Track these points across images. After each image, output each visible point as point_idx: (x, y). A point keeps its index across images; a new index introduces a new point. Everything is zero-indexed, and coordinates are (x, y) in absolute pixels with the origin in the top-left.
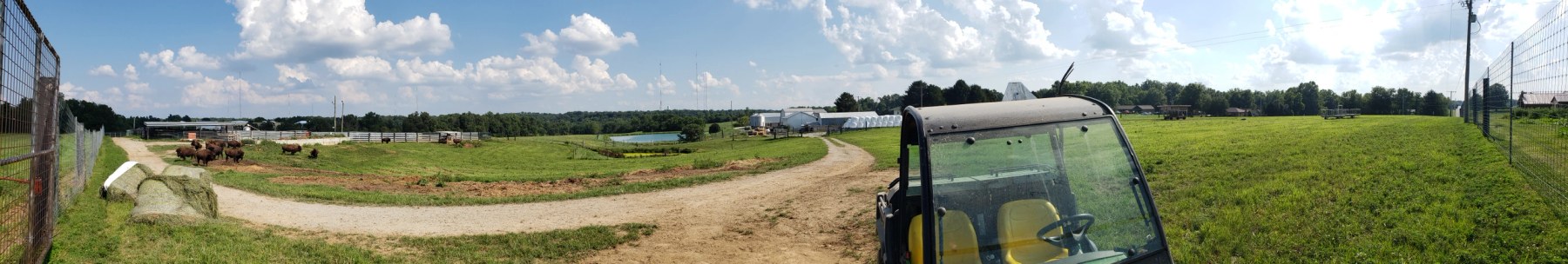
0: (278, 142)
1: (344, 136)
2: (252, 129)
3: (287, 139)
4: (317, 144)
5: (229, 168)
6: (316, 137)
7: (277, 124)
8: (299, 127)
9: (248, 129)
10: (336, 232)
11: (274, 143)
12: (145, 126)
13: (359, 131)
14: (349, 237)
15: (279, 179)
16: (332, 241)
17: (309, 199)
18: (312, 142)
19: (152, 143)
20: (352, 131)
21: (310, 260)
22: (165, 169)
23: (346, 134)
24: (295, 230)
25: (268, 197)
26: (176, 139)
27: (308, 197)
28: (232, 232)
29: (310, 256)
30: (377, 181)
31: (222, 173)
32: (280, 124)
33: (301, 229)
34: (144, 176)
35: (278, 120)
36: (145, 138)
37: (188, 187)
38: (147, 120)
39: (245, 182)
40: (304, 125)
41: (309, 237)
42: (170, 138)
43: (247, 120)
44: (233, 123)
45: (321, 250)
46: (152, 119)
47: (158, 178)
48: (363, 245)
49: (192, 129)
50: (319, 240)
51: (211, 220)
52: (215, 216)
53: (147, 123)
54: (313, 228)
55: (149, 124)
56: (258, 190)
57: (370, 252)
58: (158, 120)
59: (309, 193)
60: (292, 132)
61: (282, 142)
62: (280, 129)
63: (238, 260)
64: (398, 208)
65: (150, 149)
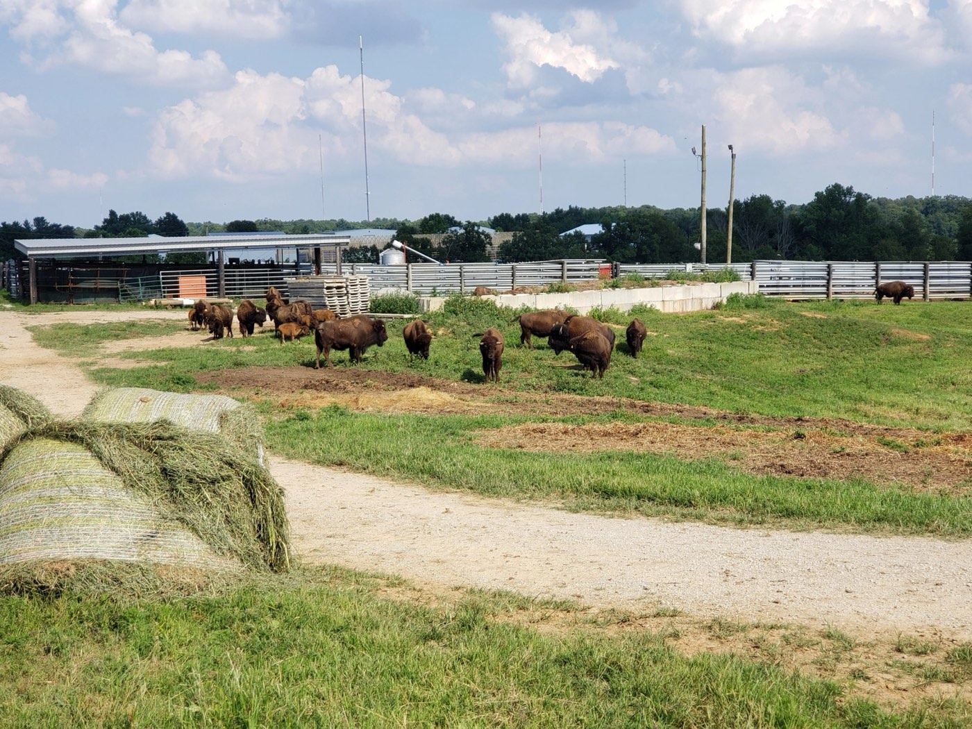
0: (502, 301)
1: (735, 278)
2: (411, 258)
3: (535, 291)
4: (640, 310)
5: (328, 399)
6: (640, 282)
7: (499, 238)
8: (578, 248)
9: (396, 258)
10: (707, 616)
11: (490, 306)
12: (20, 256)
13: (790, 256)
14: (754, 634)
15: (508, 436)
16: (693, 646)
17: (613, 501)
18: (622, 300)
19: (50, 318)
20: (765, 256)
21: (611, 707)
22: (93, 402)
23: (743, 267)
24: (563, 607)
25: (470, 498)
26: (135, 302)
27: (608, 493)
28: (339, 617)
29: (614, 693)
30: (858, 444)
31: (303, 418)
32: (508, 237)
33: (584, 602)
34: (19, 428)
35: (502, 223)
36: (22, 299)
37: (174, 460)
38: (26, 233)
39: (384, 445)
40: (595, 238)
41: (612, 631)
42: (114, 295)
43: (391, 225)
44: (341, 238)
45: (654, 675)
46: (45, 230)
47: (68, 434)
48: (804, 665)
49: (191, 262)
50: (647, 640)
51: (264, 579)
52: (277, 564)
53: (27, 243)
54: (627, 598)
55: (34, 247)
56: (434, 475)
57: (830, 689)
58: (68, 233)
59: (613, 482)
60: (549, 267)
61: (517, 302)
62: (510, 254)
63: (360, 707)
64: (940, 544)
65: (43, 338)
